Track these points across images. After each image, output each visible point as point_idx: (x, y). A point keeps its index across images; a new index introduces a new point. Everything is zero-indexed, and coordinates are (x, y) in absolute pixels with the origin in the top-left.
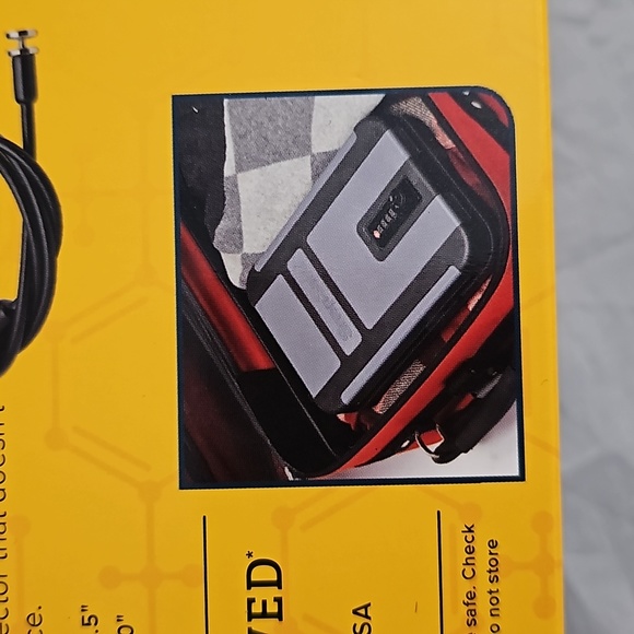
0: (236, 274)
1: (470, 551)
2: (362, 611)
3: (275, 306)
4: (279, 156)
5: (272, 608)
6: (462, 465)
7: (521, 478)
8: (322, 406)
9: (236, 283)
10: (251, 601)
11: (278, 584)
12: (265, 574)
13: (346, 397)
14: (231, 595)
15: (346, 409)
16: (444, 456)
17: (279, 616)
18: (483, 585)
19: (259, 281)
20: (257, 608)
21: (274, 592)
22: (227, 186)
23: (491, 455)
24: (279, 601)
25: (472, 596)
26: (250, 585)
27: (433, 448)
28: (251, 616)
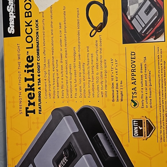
0: (129, 18)
1: (158, 50)
2: (145, 58)
3: (134, 22)
4: (134, 4)
5: (134, 58)
6: (157, 40)
7: (165, 41)
8: (140, 33)
9: (129, 19)
10: (131, 57)
11: (135, 55)
12: (133, 54)
13: (143, 32)
14: (129, 56)
15: (143, 34)
16: (155, 39)
17: (135, 59)
18: (160, 54)
19: (132, 19)
20: (132, 58)
21: (134, 56)
22: (128, 7)
23: (161, 39)
24: (135, 57)
25: (158, 56)
26: (131, 55)
27: (154, 38)
28: (131, 59)
